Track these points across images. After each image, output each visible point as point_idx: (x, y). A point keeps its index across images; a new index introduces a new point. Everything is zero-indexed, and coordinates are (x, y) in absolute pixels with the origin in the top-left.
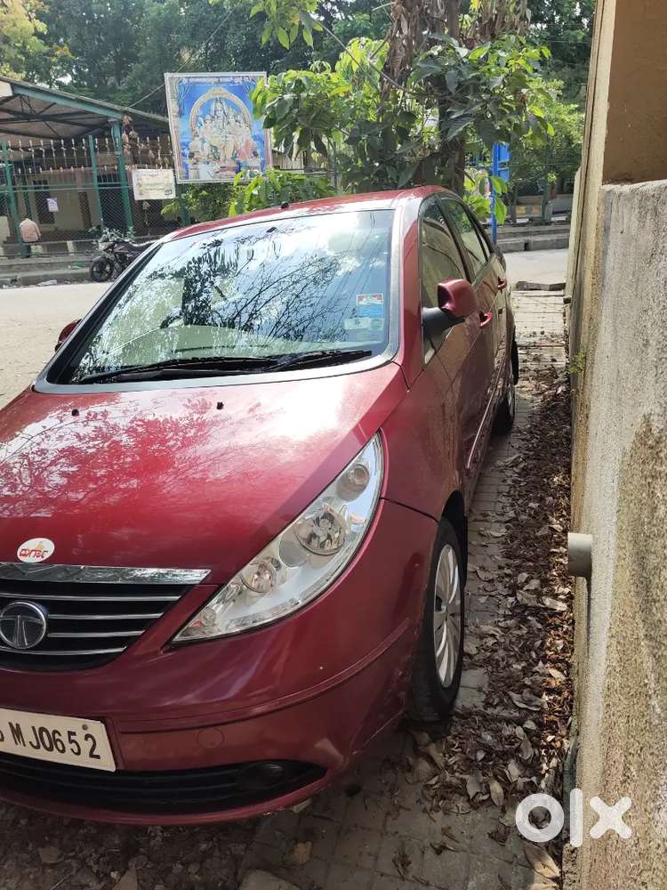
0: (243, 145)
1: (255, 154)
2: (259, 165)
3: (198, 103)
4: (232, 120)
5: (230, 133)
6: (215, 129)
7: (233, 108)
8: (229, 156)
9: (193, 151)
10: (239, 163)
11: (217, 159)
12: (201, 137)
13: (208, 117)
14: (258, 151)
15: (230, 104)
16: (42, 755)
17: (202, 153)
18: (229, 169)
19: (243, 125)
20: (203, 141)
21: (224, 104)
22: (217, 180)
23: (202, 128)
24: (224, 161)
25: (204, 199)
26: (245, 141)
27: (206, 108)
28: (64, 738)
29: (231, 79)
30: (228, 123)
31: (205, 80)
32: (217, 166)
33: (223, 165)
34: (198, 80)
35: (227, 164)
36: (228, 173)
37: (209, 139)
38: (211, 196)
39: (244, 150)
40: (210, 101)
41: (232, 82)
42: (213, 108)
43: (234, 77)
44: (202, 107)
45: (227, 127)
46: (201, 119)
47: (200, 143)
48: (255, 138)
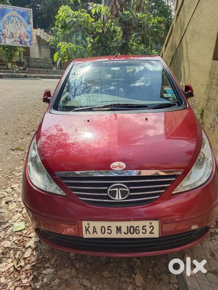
0: (23, 33)
1: (27, 37)
2: (29, 41)
3: (6, 16)
4: (19, 24)
5: (18, 29)
6: (12, 27)
7: (19, 20)
8: (18, 37)
9: (3, 33)
10: (21, 40)
11: (13, 37)
12: (7, 29)
13: (10, 22)
14: (29, 36)
15: (19, 18)
16: (129, 236)
17: (7, 34)
18: (17, 41)
19: (23, 27)
20: (8, 30)
21: (16, 18)
22: (13, 45)
23: (7, 25)
24: (16, 38)
25: (7, 51)
26: (24, 32)
27: (9, 18)
28: (141, 229)
29: (19, 9)
30: (18, 25)
31: (9, 8)
32: (13, 40)
33: (15, 40)
34: (6, 8)
35: (17, 39)
36: (17, 42)
37: (10, 29)
38: (9, 50)
39: (23, 35)
40: (11, 16)
41: (19, 10)
42: (12, 19)
43: (20, 9)
44: (8, 18)
45: (17, 27)
46: (7, 22)
47: (6, 31)
48: (27, 32)
